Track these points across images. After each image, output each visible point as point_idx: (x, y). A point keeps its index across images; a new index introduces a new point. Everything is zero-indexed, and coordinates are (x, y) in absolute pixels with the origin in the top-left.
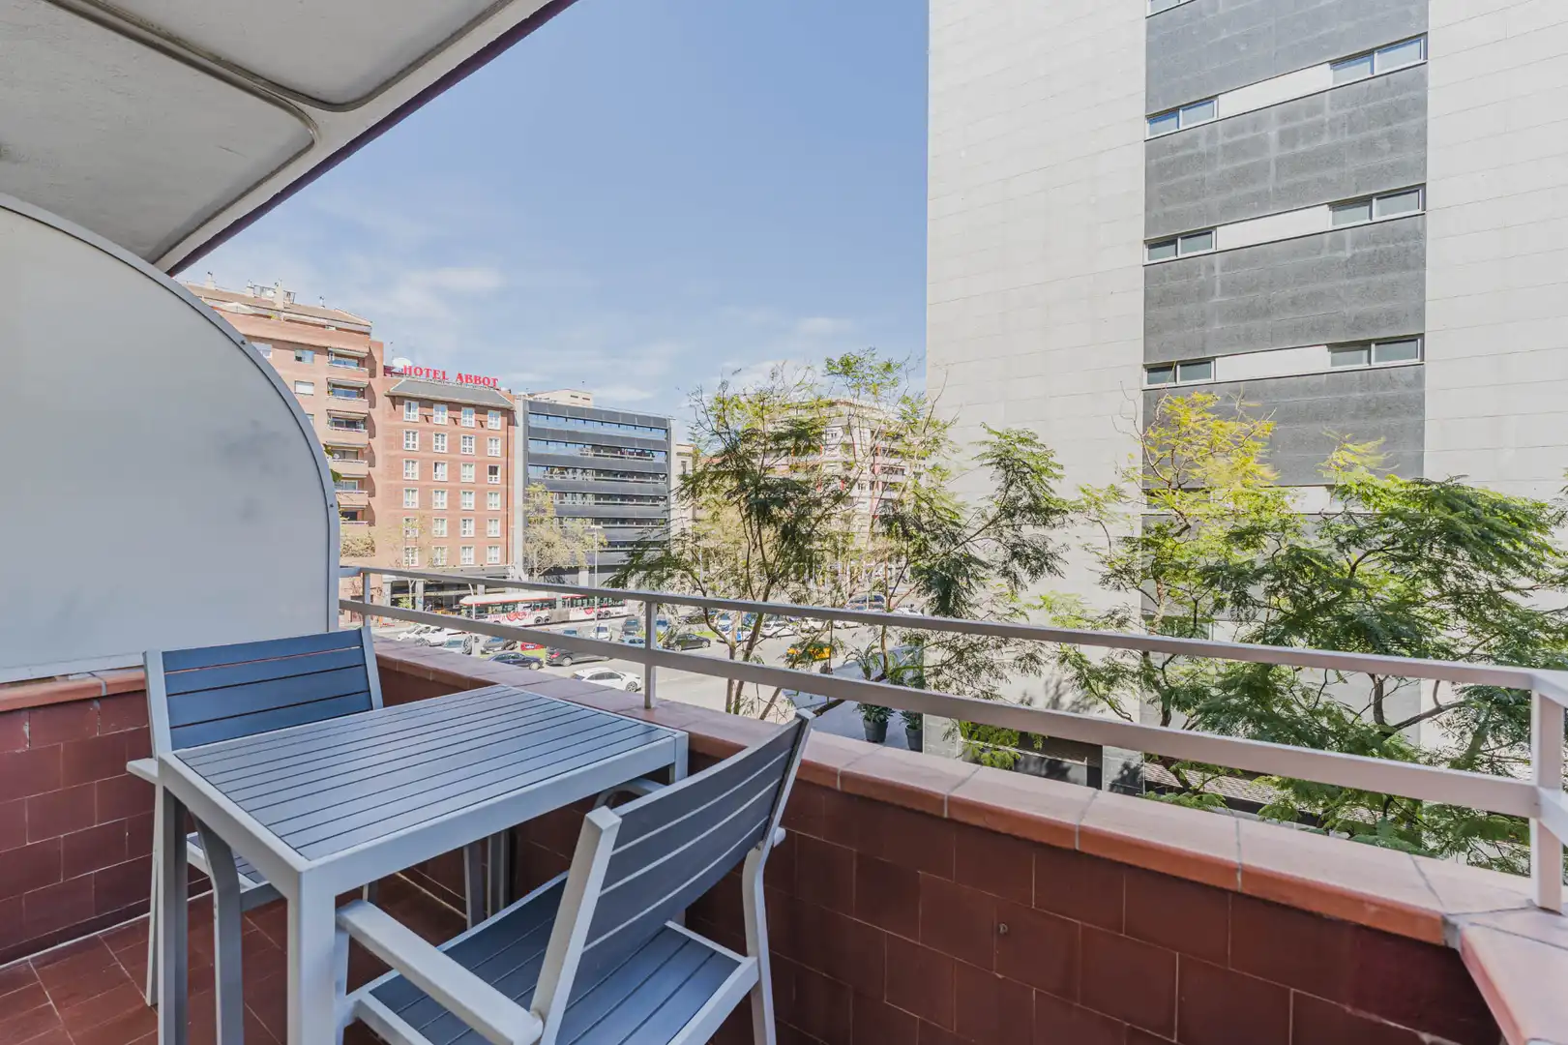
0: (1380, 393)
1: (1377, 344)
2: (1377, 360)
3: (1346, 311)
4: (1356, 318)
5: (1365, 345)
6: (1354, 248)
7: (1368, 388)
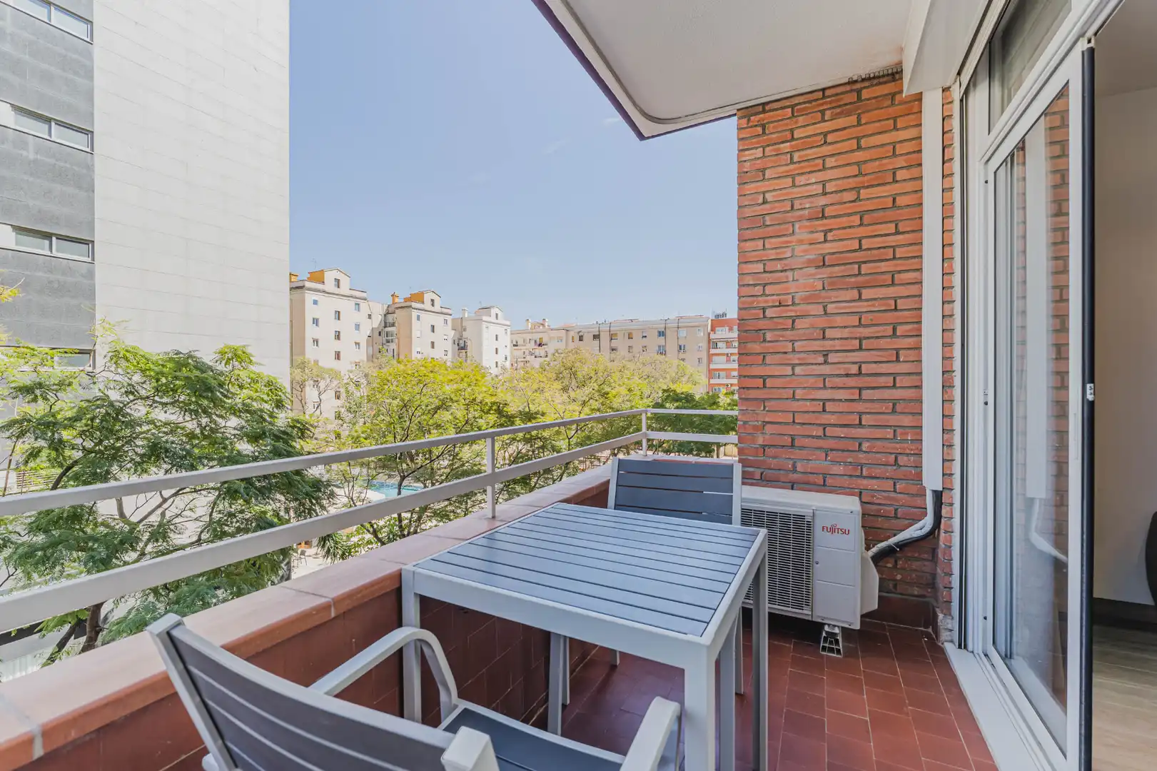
0: (61, 278)
1: (57, 238)
2: (57, 251)
3: (31, 203)
4: (39, 212)
5: (47, 236)
6: (37, 153)
7: (51, 272)
